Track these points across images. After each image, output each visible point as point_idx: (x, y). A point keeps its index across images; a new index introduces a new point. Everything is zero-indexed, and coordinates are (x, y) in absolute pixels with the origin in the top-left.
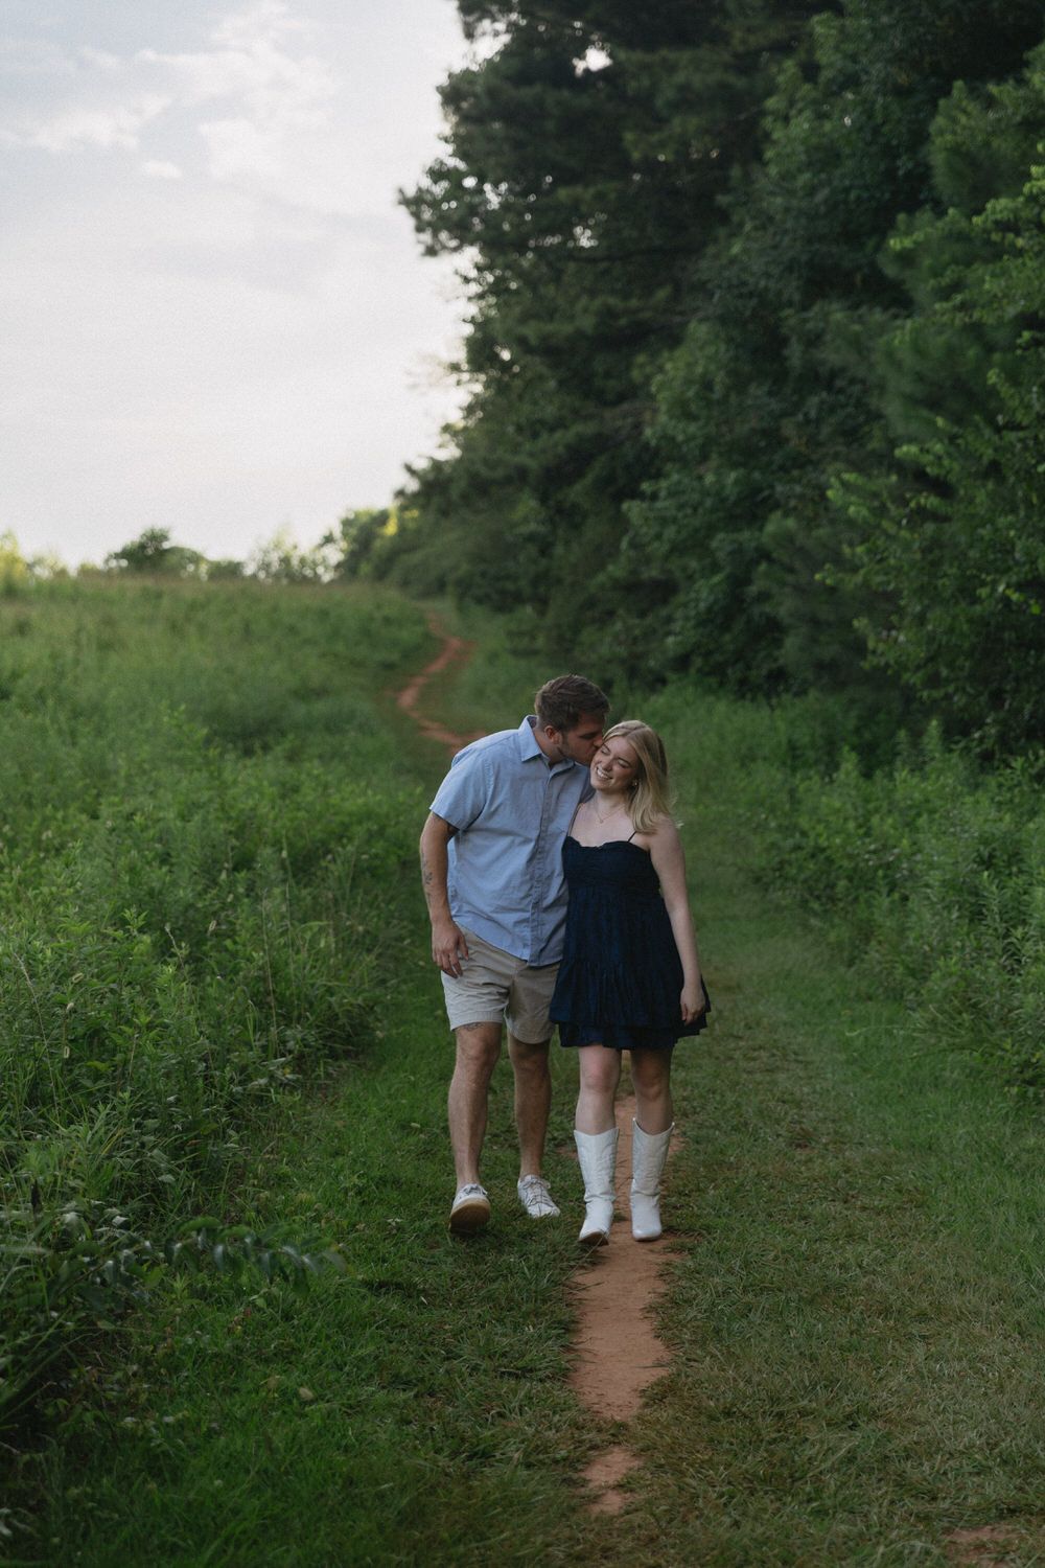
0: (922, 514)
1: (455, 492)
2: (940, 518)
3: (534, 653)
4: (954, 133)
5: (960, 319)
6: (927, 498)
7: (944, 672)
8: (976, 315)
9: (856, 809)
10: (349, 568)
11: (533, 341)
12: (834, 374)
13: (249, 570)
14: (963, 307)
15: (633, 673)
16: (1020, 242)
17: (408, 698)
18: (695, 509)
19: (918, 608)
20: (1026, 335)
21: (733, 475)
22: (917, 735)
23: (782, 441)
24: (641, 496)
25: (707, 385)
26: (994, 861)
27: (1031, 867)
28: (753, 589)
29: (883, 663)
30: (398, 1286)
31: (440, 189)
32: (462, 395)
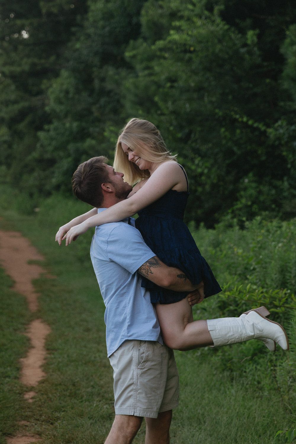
3: (6, 183)
15: (40, 191)
16: (166, 55)
18: (62, 135)
20: (169, 84)
21: (75, 124)
23: (92, 113)
24: (44, 130)
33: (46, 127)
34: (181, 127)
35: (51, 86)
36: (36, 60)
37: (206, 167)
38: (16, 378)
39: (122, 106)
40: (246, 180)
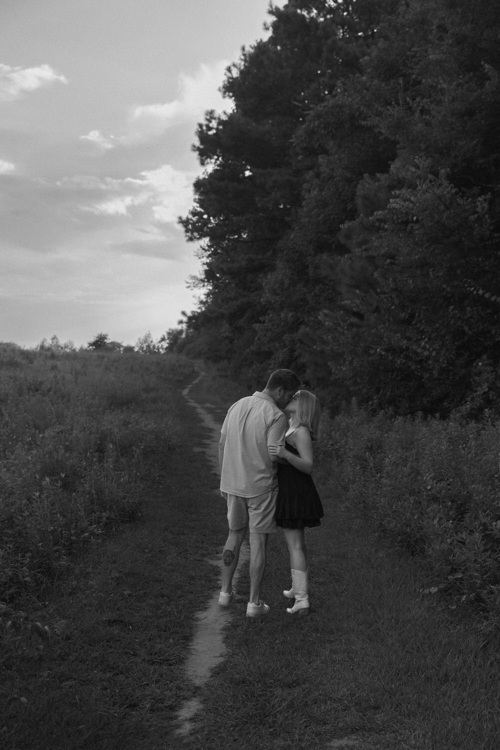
0: (352, 325)
2: (359, 327)
3: (227, 376)
4: (364, 190)
5: (364, 254)
6: (353, 319)
7: (359, 380)
8: (370, 253)
9: (327, 429)
10: (169, 349)
11: (225, 270)
12: (324, 278)
13: (136, 350)
14: (366, 250)
16: (386, 226)
17: (185, 392)
18: (278, 326)
19: (350, 358)
20: (388, 261)
21: (291, 314)
22: (349, 403)
24: (260, 322)
25: (282, 283)
26: (373, 448)
27: (385, 450)
28: (296, 353)
29: (337, 377)
30: (121, 621)
31: (195, 219)
32: (205, 290)
33: (262, 319)
34: (403, 307)
35: (266, 279)
36: (253, 256)
37: (434, 350)
40: (480, 364)
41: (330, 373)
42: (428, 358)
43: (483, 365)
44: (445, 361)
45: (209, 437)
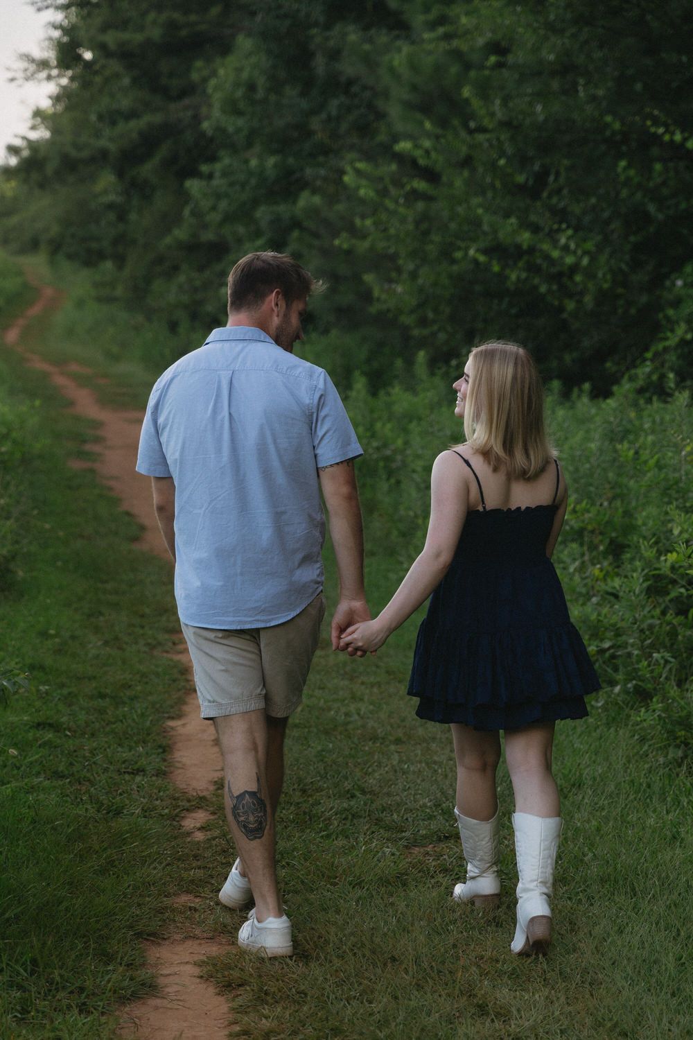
0: (415, 195)
1: (50, 169)
2: (429, 198)
3: (114, 300)
5: (443, 46)
6: (419, 183)
7: (430, 315)
8: (455, 43)
12: (350, 83)
14: (447, 37)
15: (194, 316)
17: (12, 336)
18: (243, 187)
19: (412, 267)
20: (493, 59)
21: (272, 160)
22: (410, 362)
23: (309, 134)
24: (200, 176)
25: (251, 87)
29: (385, 308)
32: (51, 88)
33: (204, 168)
34: (523, 160)
35: (214, 73)
36: (176, 16)
37: (585, 253)
38: (160, 773)
39: (381, 116)
40: (679, 283)
41: (367, 297)
42: (574, 269)
43: (685, 285)
44: (609, 277)
45: (98, 440)
